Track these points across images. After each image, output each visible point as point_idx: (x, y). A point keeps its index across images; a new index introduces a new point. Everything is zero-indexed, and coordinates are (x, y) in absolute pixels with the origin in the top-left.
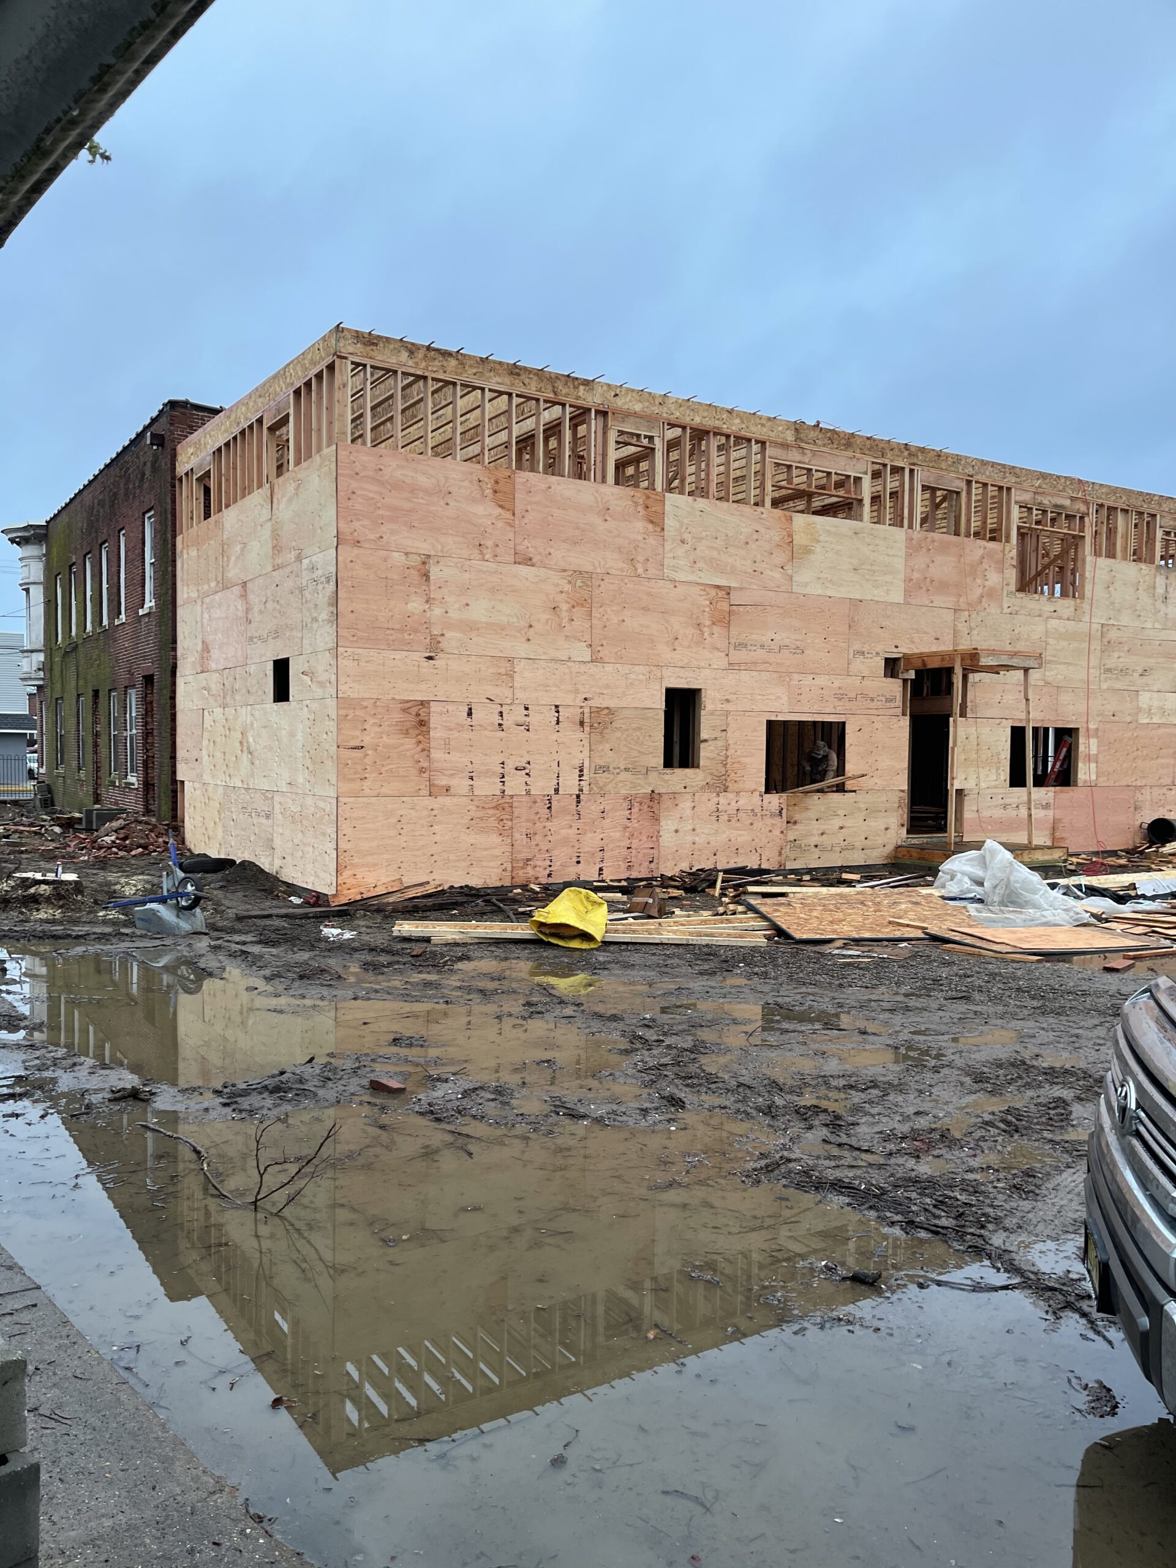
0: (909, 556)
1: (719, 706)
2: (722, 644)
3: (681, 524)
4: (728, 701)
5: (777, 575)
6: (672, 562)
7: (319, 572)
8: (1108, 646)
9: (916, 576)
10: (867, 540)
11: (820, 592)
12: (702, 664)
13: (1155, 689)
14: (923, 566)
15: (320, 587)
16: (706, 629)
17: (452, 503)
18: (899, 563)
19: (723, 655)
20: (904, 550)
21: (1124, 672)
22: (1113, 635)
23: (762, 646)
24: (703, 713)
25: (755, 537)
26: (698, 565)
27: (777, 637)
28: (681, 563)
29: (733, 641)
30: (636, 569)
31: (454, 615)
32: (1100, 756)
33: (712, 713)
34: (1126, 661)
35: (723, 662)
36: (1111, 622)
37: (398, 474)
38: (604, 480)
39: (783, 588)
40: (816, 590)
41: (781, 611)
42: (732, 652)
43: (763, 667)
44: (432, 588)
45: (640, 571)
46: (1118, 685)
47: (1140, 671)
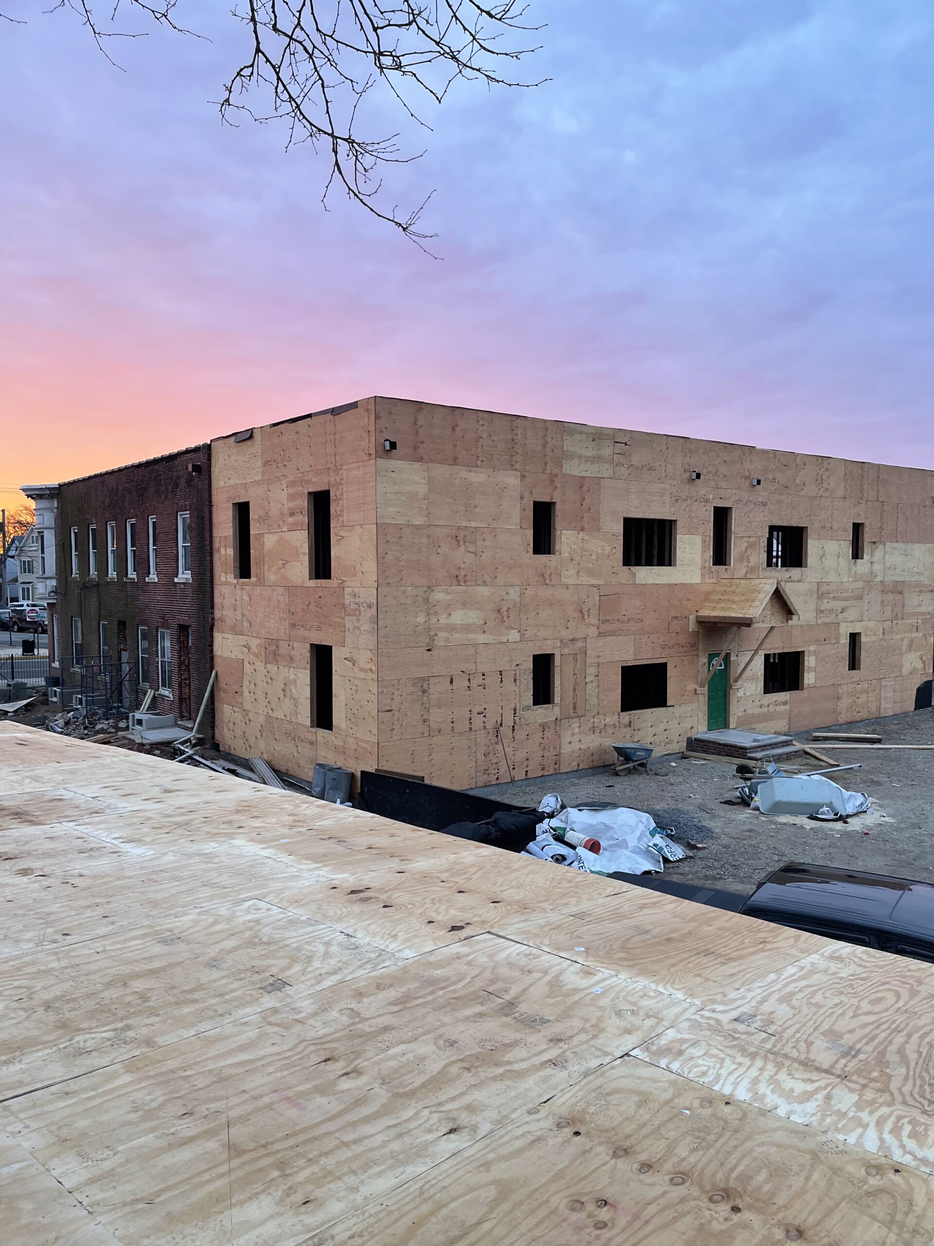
0: (703, 552)
1: (594, 660)
2: (596, 621)
3: (571, 549)
4: (598, 656)
5: (626, 574)
6: (566, 573)
7: (362, 600)
8: (821, 596)
9: (708, 565)
10: (679, 546)
11: (652, 582)
13: (850, 619)
15: (362, 608)
16: (585, 613)
17: (441, 552)
18: (697, 558)
19: (596, 628)
20: (701, 549)
21: (831, 611)
22: (825, 588)
23: (618, 620)
25: (613, 551)
26: (581, 573)
27: (627, 613)
28: (571, 573)
29: (601, 619)
31: (442, 622)
32: (817, 667)
33: (590, 665)
34: (832, 604)
35: (596, 633)
36: (823, 580)
39: (630, 582)
41: (629, 597)
42: (601, 625)
43: (619, 633)
44: (431, 607)
45: (547, 581)
46: (827, 620)
47: (840, 610)
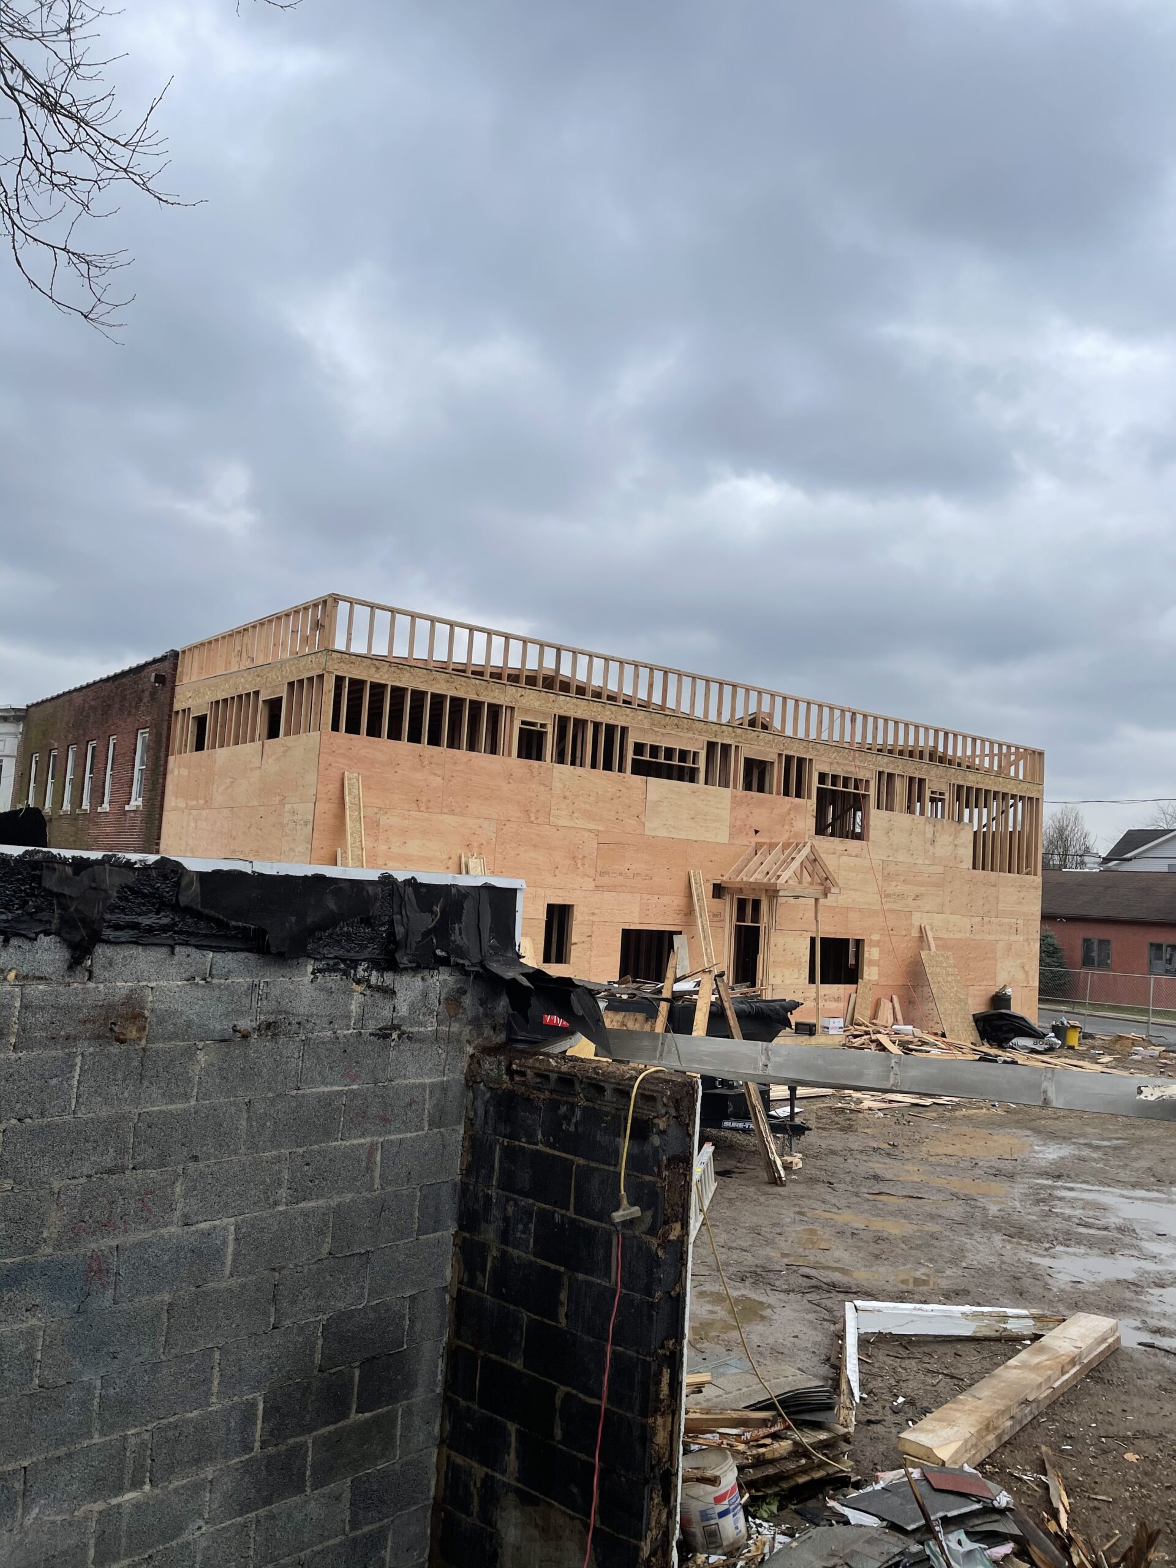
0: (733, 809)
1: (587, 918)
2: (592, 872)
3: (564, 786)
4: (593, 914)
5: (633, 822)
6: (557, 812)
7: (299, 817)
8: (888, 877)
9: (738, 823)
10: (702, 798)
11: (665, 834)
12: (576, 887)
13: (926, 909)
14: (744, 816)
15: (299, 827)
16: (579, 861)
17: (400, 771)
18: (726, 814)
19: (591, 880)
20: (729, 804)
21: (900, 896)
22: (892, 868)
23: (621, 874)
24: (574, 922)
25: (618, 795)
26: (576, 815)
27: (632, 867)
28: (563, 813)
29: (599, 870)
30: (530, 817)
31: (395, 850)
32: (881, 962)
33: (582, 923)
34: (901, 888)
35: (592, 885)
36: (890, 859)
37: (363, 752)
38: (509, 755)
39: (638, 832)
40: (664, 833)
41: (635, 848)
42: (598, 878)
43: (621, 889)
44: (381, 831)
45: (533, 819)
46: (895, 907)
47: (913, 897)
